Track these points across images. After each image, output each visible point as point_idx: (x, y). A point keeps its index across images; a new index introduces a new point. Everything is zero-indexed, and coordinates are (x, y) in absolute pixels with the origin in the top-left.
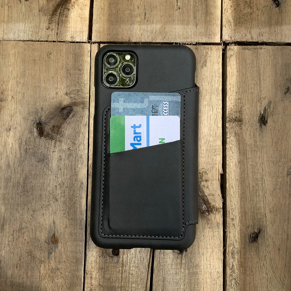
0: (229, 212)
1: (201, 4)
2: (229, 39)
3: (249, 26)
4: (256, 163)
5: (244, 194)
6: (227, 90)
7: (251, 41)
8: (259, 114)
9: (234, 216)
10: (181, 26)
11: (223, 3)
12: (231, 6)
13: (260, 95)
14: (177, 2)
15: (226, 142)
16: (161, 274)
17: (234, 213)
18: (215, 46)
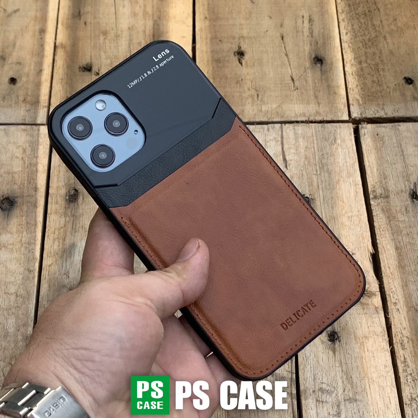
0: (389, 295)
1: (322, 85)
2: (360, 116)
3: (381, 103)
4: (414, 241)
5: (405, 274)
6: (366, 167)
7: (385, 116)
8: (409, 189)
9: (396, 299)
10: (301, 106)
11: (347, 83)
12: (357, 86)
13: (406, 170)
14: (294, 83)
15: (373, 220)
16: (310, 371)
17: (396, 297)
18: (344, 124)
